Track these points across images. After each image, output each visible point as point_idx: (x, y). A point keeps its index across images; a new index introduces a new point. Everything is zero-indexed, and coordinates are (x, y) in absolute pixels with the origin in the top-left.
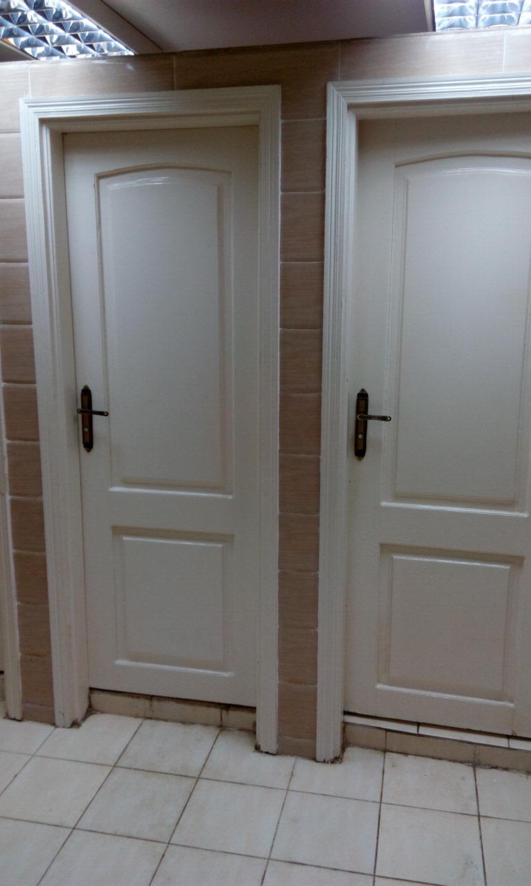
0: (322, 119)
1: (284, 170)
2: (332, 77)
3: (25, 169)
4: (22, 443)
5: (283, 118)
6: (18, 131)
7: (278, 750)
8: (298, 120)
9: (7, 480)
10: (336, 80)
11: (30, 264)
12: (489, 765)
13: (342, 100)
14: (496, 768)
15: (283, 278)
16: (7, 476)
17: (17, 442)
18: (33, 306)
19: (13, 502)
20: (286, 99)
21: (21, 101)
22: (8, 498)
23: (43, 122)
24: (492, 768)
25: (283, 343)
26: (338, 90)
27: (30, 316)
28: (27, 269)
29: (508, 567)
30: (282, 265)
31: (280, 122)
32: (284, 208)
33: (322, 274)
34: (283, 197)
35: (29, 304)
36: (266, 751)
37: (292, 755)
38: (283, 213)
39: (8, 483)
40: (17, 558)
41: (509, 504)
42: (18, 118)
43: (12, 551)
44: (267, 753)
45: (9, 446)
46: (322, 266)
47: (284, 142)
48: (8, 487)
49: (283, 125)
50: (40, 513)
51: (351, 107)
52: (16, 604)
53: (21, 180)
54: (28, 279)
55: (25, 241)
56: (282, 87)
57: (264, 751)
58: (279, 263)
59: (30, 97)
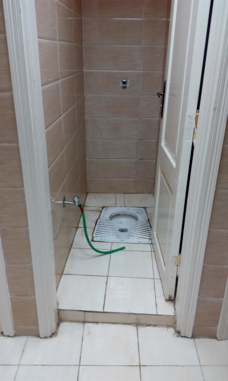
7: (15, 334)
12: (145, 324)
14: (149, 325)
24: (148, 326)
36: (8, 335)
37: (25, 335)
44: (8, 336)
57: (6, 335)
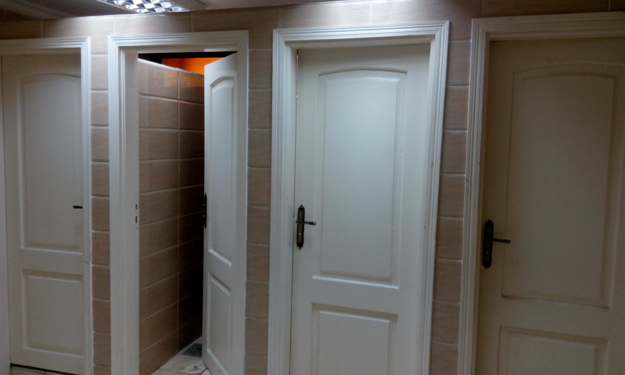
0: (270, 49)
1: (250, 78)
2: (276, 27)
3: (109, 74)
4: (101, 232)
5: (249, 48)
6: (106, 53)
8: (258, 50)
9: (91, 255)
10: (279, 28)
11: (110, 127)
13: (281, 39)
15: (250, 138)
16: (91, 253)
17: (98, 232)
18: (110, 152)
19: (94, 269)
20: (251, 38)
21: (109, 37)
22: (91, 265)
23: (121, 48)
25: (250, 176)
26: (279, 34)
27: (108, 158)
28: (108, 130)
29: (388, 321)
30: (249, 131)
31: (248, 50)
32: (250, 98)
33: (271, 136)
34: (250, 93)
35: (108, 150)
38: (249, 101)
39: (91, 257)
40: (95, 303)
41: (388, 280)
42: (107, 46)
43: (91, 299)
45: (93, 234)
46: (271, 132)
47: (250, 62)
48: (91, 259)
49: (250, 52)
50: (108, 276)
51: (287, 43)
52: (93, 332)
53: (107, 80)
54: (108, 136)
55: (108, 114)
56: (249, 31)
58: (247, 129)
59: (114, 35)
